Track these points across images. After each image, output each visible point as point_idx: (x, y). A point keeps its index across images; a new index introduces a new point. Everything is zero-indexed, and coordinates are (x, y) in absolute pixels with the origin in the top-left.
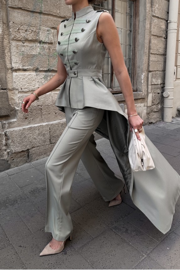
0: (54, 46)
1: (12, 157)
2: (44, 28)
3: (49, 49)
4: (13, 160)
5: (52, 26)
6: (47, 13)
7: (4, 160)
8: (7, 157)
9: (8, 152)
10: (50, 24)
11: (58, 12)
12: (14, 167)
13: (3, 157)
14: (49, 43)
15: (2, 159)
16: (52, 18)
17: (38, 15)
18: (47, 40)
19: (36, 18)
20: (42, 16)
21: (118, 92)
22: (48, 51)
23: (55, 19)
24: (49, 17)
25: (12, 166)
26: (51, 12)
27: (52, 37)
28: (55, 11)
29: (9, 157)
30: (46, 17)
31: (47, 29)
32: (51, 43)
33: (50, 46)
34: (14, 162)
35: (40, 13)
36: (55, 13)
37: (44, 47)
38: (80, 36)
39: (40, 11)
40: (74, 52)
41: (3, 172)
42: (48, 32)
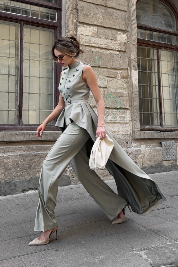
0: (108, 90)
1: (73, 175)
2: (101, 77)
3: (104, 92)
4: (73, 178)
5: (107, 76)
6: (103, 67)
7: (67, 176)
8: (69, 174)
9: (70, 170)
10: (105, 74)
11: (112, 65)
12: (74, 185)
13: (66, 173)
14: (104, 87)
15: (66, 175)
16: (106, 70)
17: (97, 68)
18: (102, 85)
19: (96, 71)
20: (99, 69)
21: (168, 130)
22: (103, 93)
23: (109, 70)
24: (105, 69)
25: (72, 183)
26: (107, 66)
27: (107, 83)
28: (109, 65)
29: (71, 175)
30: (102, 69)
31: (103, 77)
32: (106, 88)
33: (104, 89)
34: (74, 179)
35: (99, 67)
36: (109, 66)
37: (101, 90)
38: (72, 79)
39: (99, 66)
40: (68, 89)
41: (66, 186)
42: (104, 80)
